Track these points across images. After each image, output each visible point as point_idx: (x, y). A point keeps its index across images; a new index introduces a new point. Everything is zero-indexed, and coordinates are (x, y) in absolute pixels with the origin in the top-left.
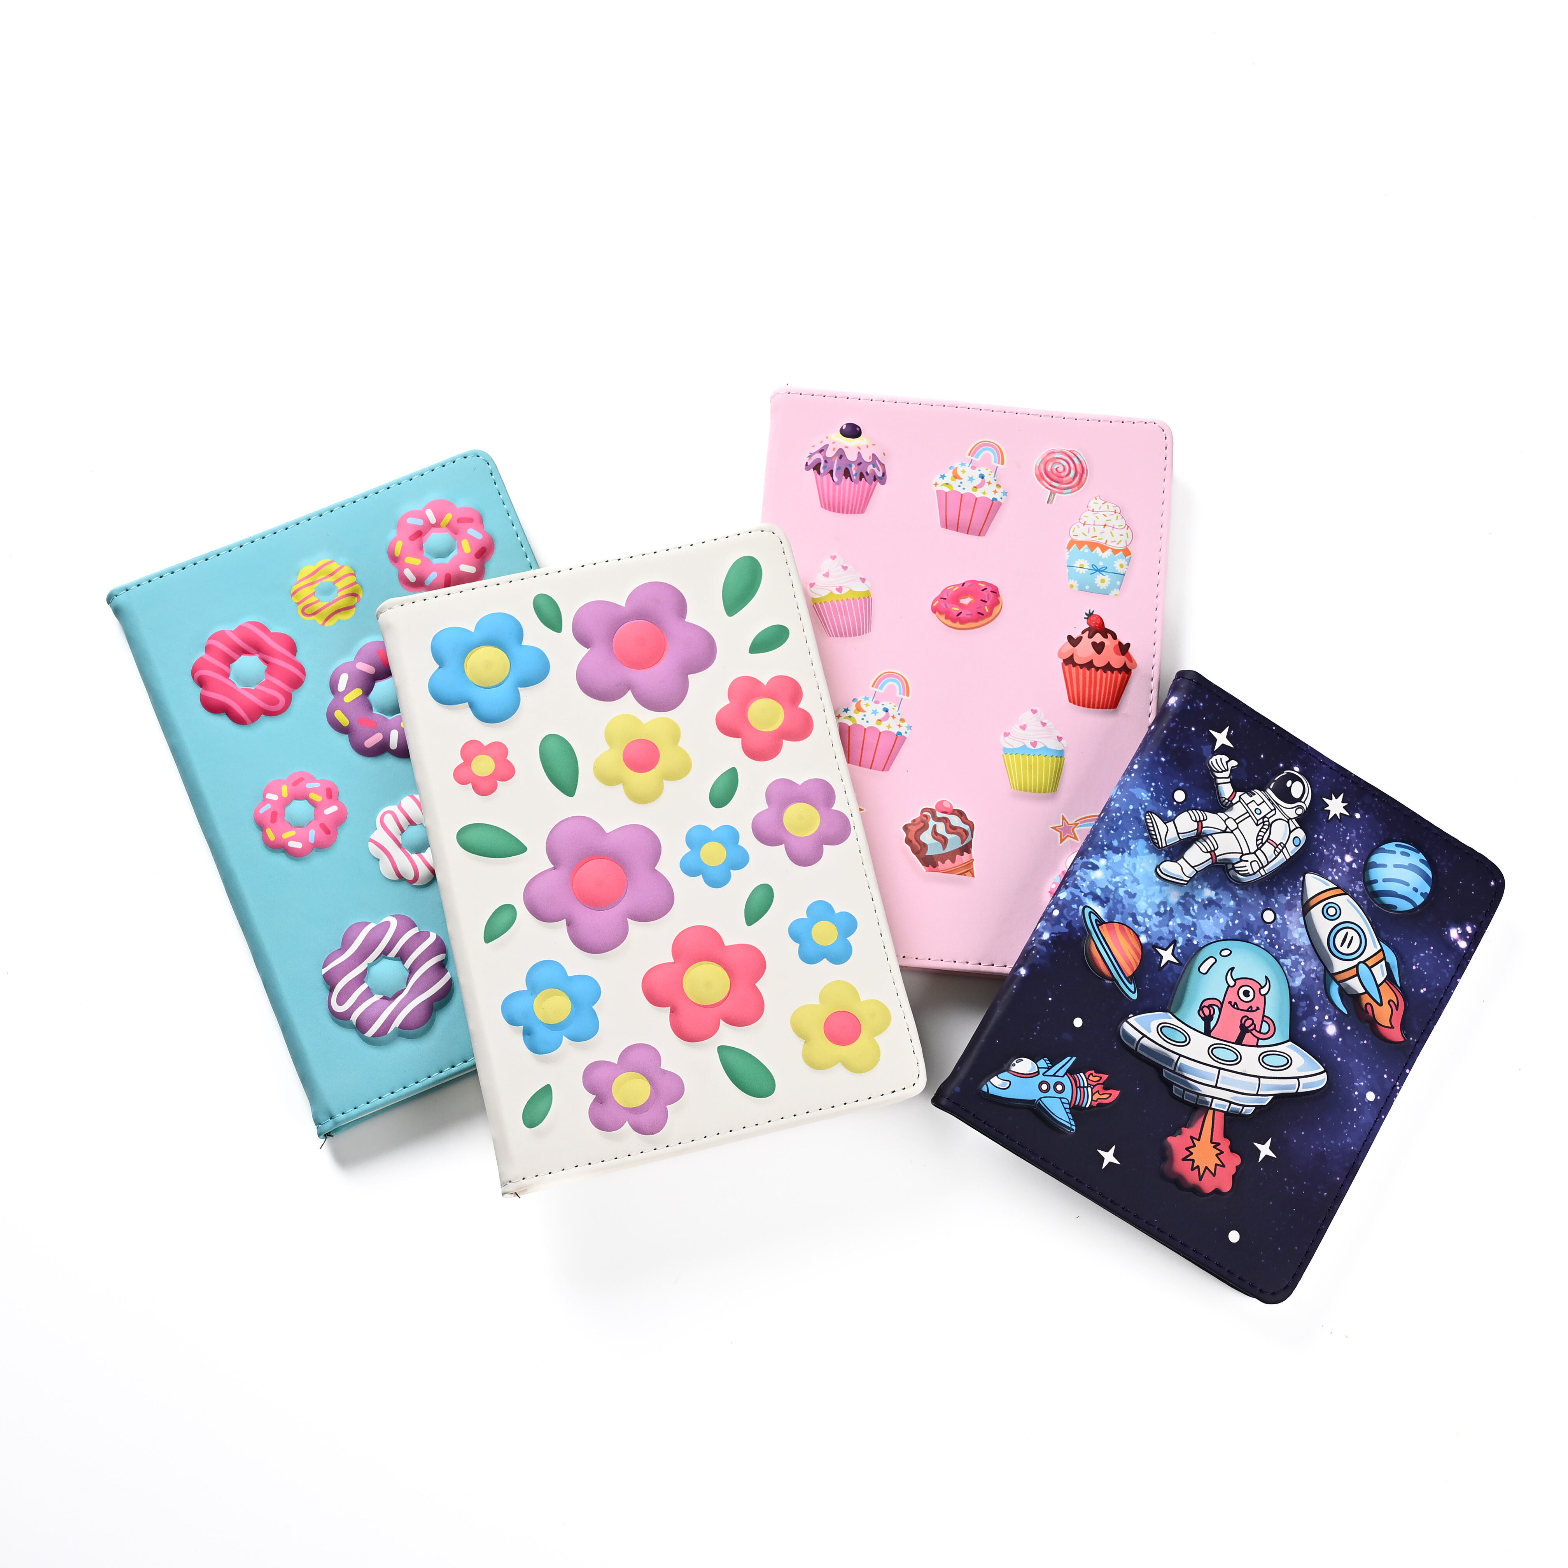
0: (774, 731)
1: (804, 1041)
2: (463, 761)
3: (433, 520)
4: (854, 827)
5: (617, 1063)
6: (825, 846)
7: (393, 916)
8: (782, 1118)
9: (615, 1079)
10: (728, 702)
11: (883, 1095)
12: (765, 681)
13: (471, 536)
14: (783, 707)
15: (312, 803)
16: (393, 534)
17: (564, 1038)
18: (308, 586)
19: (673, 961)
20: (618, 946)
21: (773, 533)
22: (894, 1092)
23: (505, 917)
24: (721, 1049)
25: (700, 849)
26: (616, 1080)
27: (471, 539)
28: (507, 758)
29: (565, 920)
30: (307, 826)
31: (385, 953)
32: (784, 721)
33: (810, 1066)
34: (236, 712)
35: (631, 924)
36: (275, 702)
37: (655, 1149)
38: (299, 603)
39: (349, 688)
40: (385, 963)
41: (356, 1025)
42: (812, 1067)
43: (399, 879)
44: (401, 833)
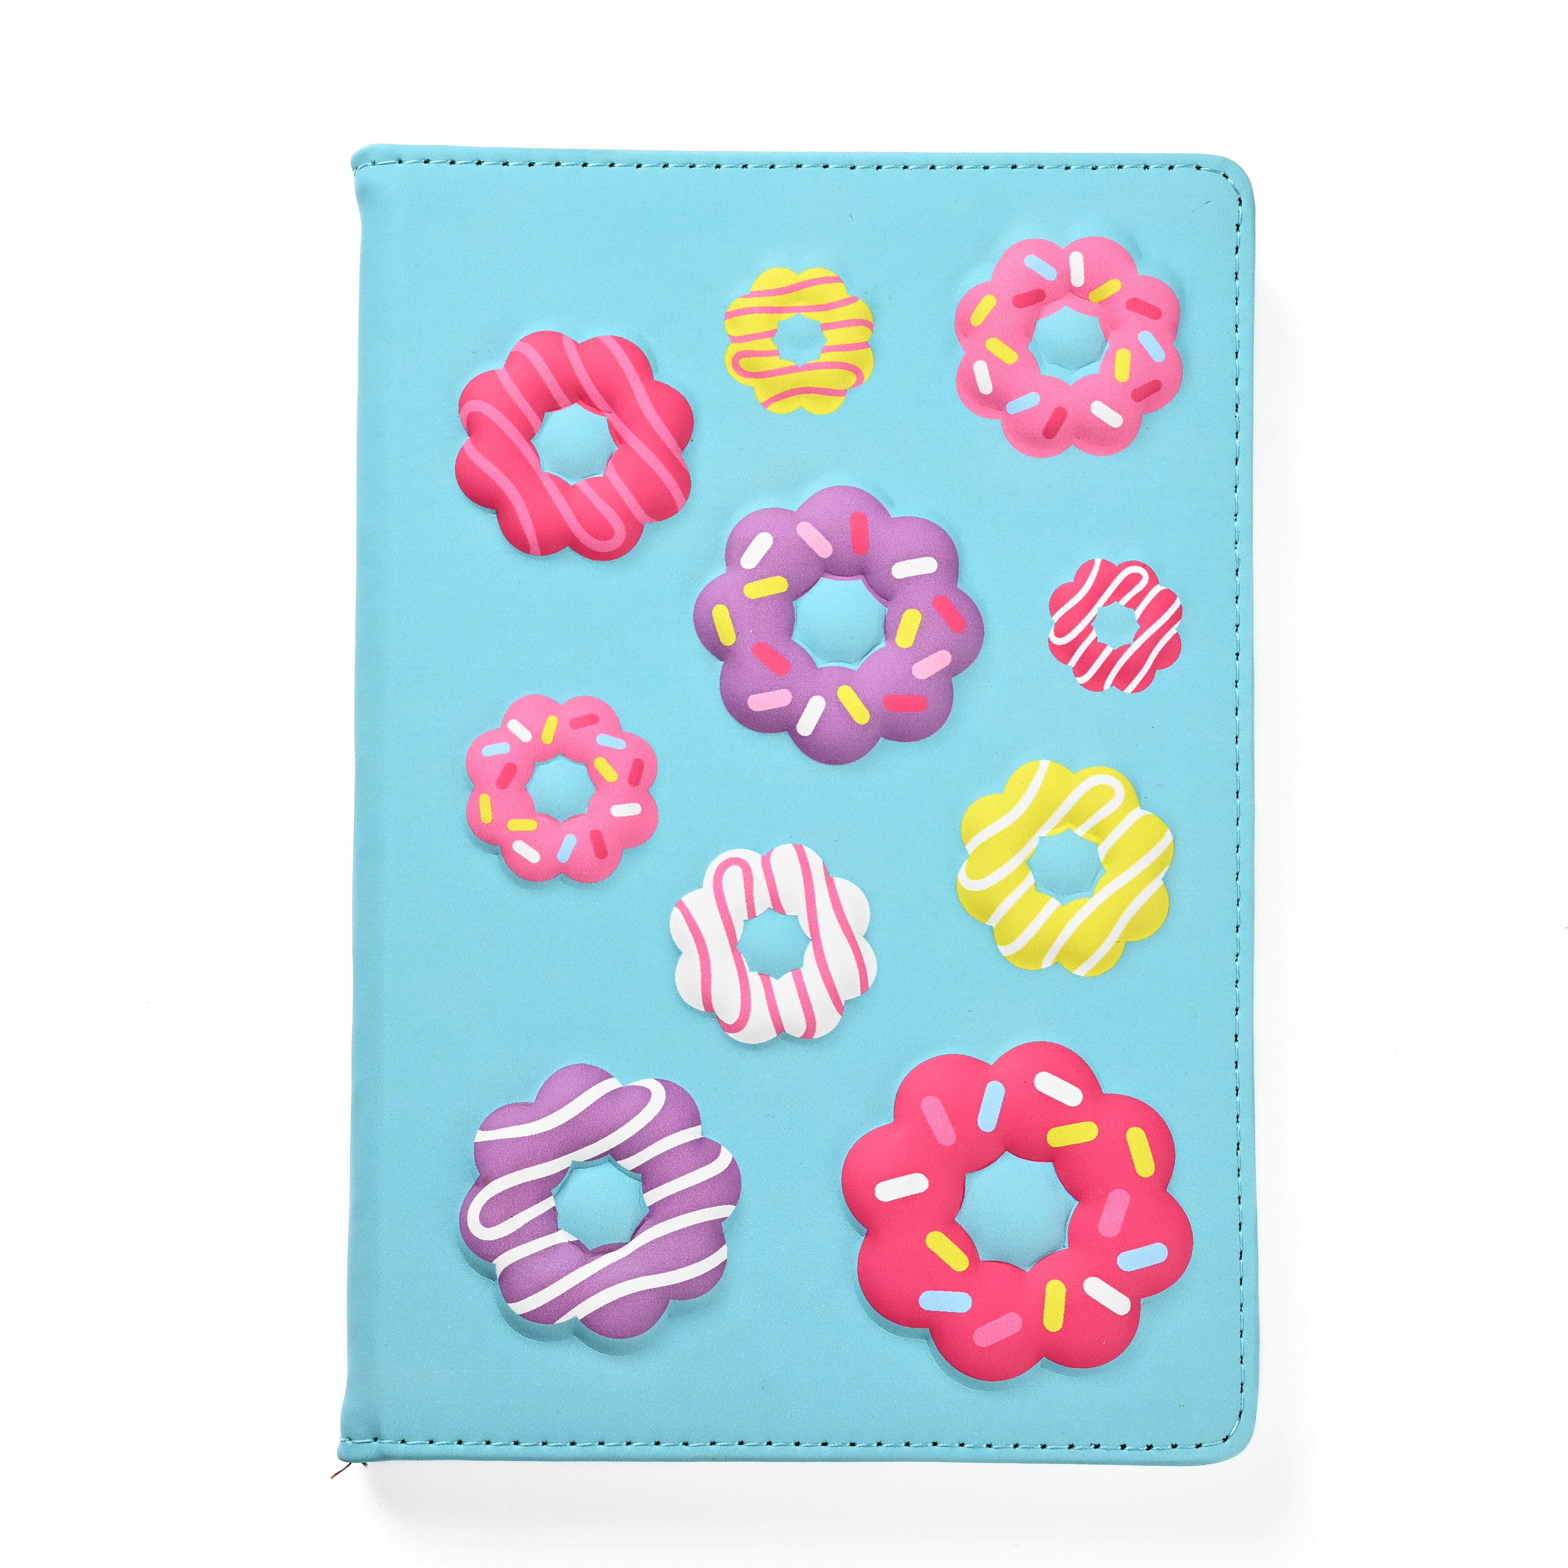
3: (1078, 279)
7: (662, 1081)
13: (1141, 346)
15: (595, 777)
16: (984, 274)
18: (766, 312)
27: (1140, 355)
30: (565, 821)
31: (617, 1154)
34: (517, 521)
36: (605, 533)
38: (735, 340)
39: (764, 570)
40: (607, 1169)
41: (500, 1276)
43: (704, 1010)
44: (747, 918)
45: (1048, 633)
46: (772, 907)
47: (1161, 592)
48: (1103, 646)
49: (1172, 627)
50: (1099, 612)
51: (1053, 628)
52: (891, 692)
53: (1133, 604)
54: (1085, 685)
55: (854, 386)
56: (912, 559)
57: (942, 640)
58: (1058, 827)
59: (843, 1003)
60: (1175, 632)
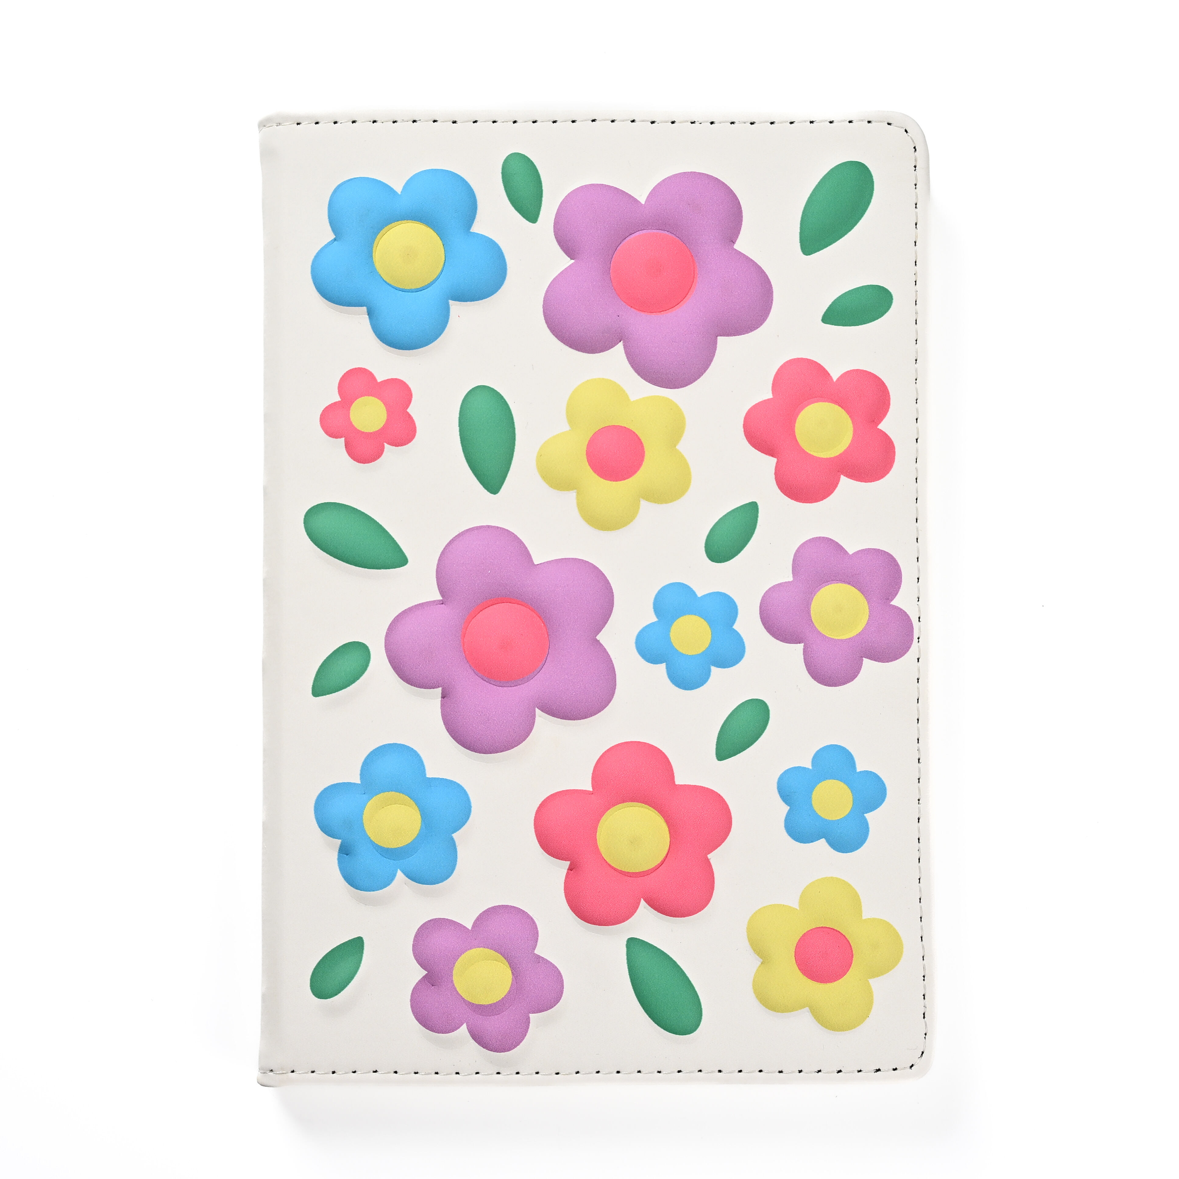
0: (830, 458)
1: (762, 960)
2: (340, 400)
4: (918, 638)
5: (470, 928)
6: (866, 661)
8: (700, 1071)
9: (461, 954)
10: (770, 396)
11: (860, 1071)
12: (835, 375)
14: (853, 423)
17: (400, 874)
19: (591, 789)
20: (513, 748)
21: (906, 131)
22: (879, 1070)
23: (349, 663)
24: (633, 944)
25: (673, 623)
26: (463, 956)
28: (409, 410)
29: (440, 689)
32: (849, 447)
33: (761, 1002)
35: (540, 716)
37: (498, 1073)
42: (763, 1004)
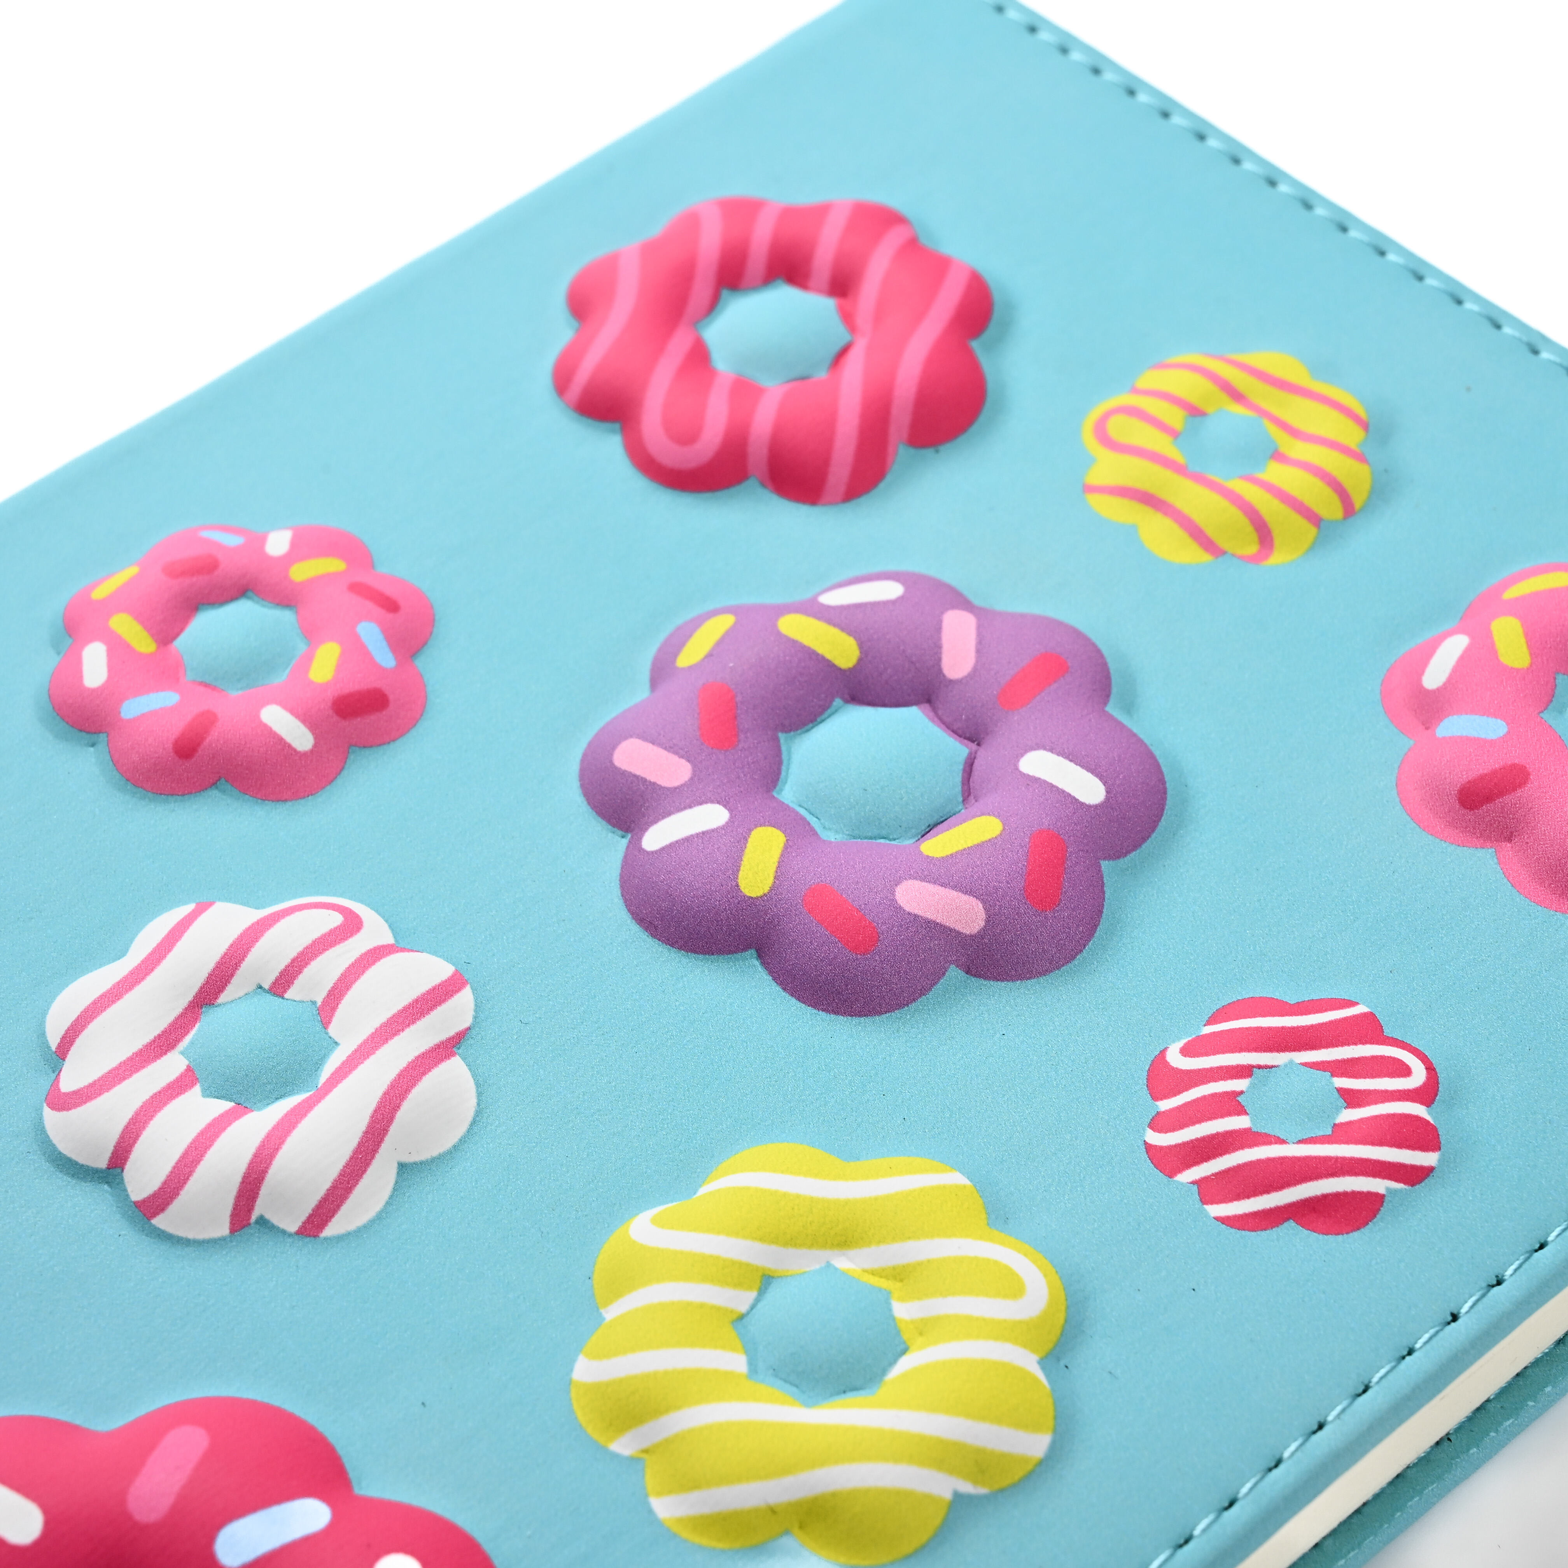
39: (843, 617)
43: (54, 1049)
44: (266, 986)
45: (1174, 1042)
46: (319, 1003)
47: (1418, 1119)
48: (1241, 1111)
49: (1384, 1178)
50: (1286, 1066)
51: (1190, 1039)
52: (837, 884)
53: (1352, 1099)
54: (1149, 1148)
55: (1242, 558)
56: (1071, 761)
57: (995, 886)
58: (873, 1274)
59: (254, 1217)
60: (1382, 1191)
